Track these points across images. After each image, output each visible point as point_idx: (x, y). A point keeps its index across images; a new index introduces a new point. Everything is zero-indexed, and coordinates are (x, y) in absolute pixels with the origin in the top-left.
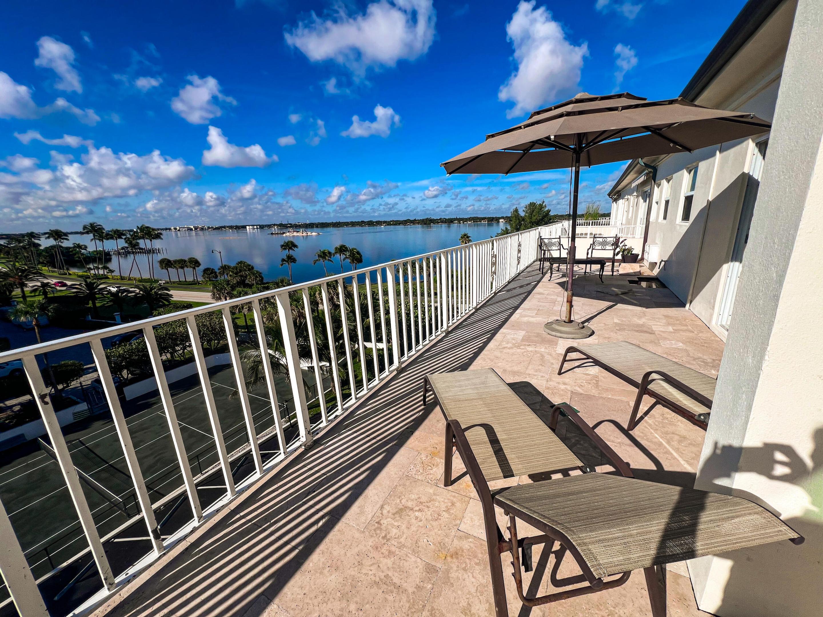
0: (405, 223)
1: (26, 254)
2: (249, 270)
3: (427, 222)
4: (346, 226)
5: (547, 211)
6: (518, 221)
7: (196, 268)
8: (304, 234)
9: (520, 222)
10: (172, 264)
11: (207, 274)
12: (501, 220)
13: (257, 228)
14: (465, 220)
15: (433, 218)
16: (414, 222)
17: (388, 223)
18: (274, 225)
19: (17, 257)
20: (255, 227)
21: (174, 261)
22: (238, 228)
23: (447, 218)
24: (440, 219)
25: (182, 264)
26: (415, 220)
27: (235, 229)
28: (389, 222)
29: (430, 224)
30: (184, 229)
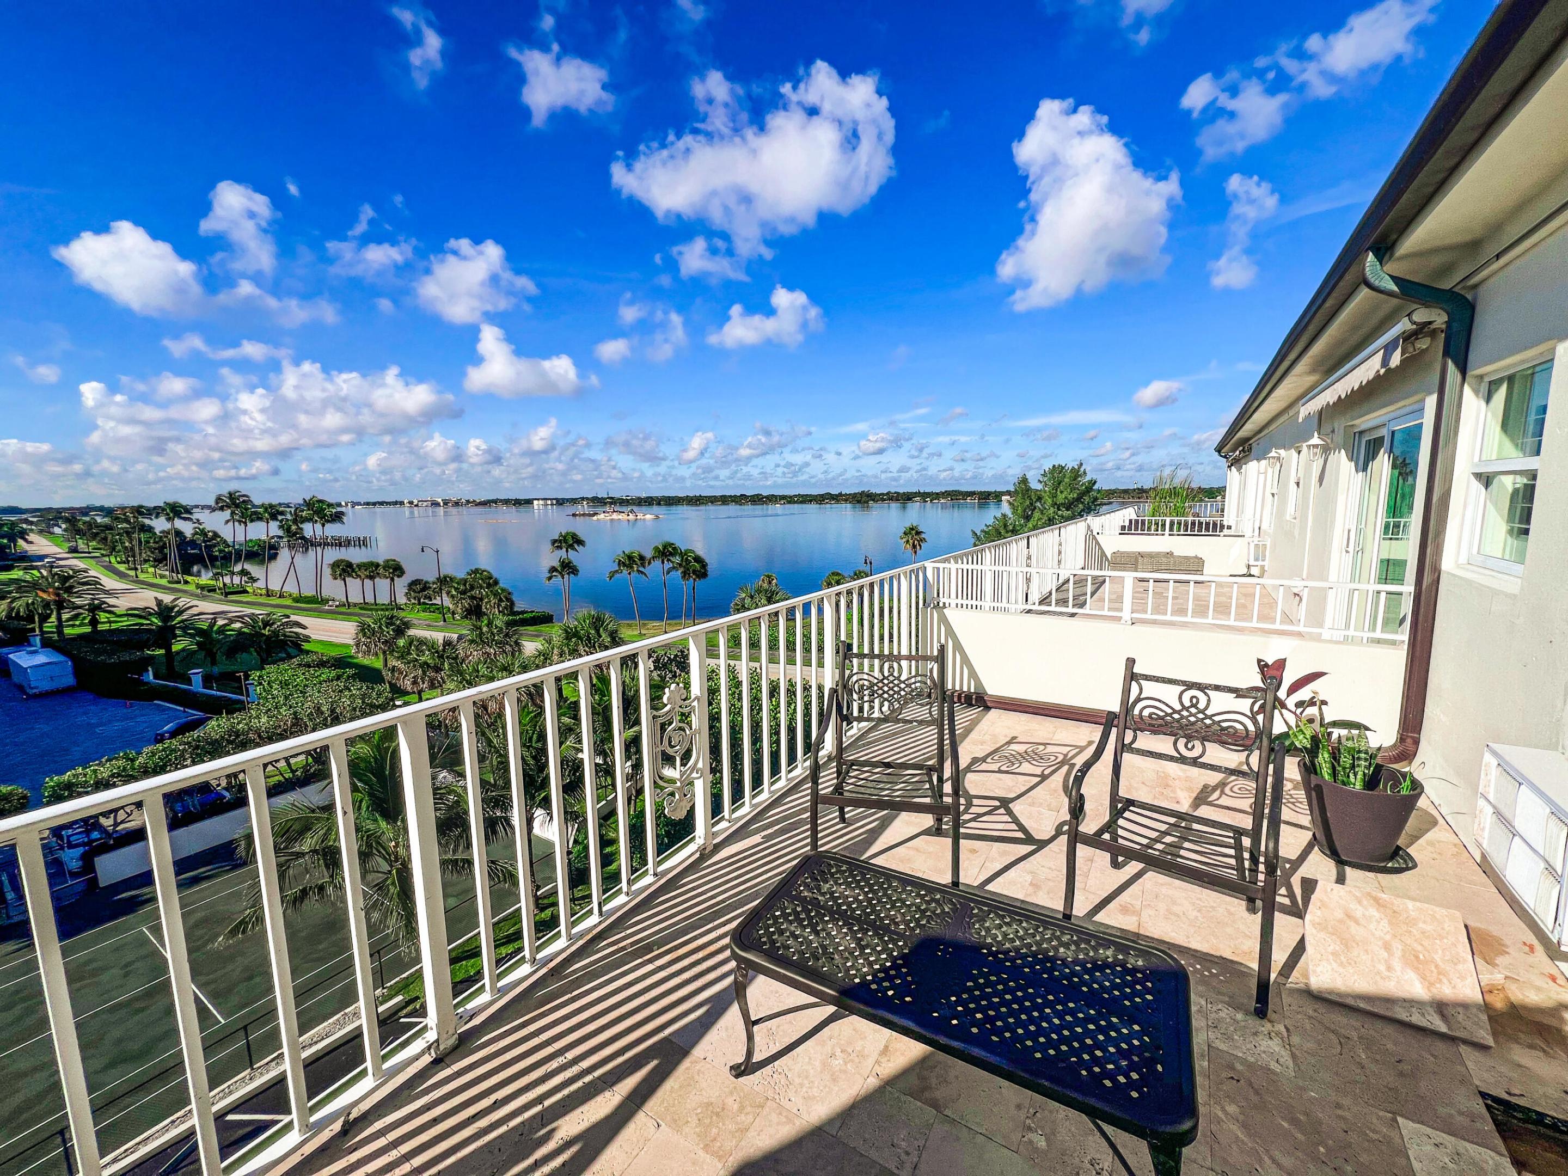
0: (821, 499)
1: (127, 544)
2: (489, 586)
3: (863, 499)
4: (712, 502)
5: (1090, 482)
6: (1028, 502)
7: (396, 578)
8: (632, 517)
9: (1031, 504)
10: (353, 571)
11: (414, 591)
12: (1004, 498)
13: (552, 505)
14: (937, 496)
15: (874, 490)
16: (837, 498)
17: (789, 500)
18: (583, 499)
19: (113, 549)
20: (549, 502)
21: (358, 566)
22: (518, 503)
23: (901, 491)
24: (888, 493)
25: (372, 570)
26: (840, 494)
27: (514, 505)
28: (790, 497)
29: (867, 502)
30: (425, 504)
